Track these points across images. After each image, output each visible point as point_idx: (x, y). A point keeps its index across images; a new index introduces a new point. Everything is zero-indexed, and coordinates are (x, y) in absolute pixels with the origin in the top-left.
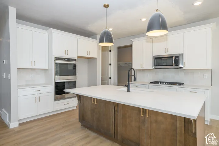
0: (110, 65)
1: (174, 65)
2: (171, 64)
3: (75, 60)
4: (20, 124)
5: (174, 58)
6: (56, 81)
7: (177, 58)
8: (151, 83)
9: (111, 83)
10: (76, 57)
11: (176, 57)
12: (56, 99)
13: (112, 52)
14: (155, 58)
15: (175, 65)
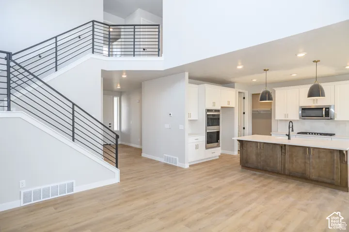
0: (244, 113)
1: (324, 116)
2: (321, 115)
3: (218, 111)
4: (190, 166)
5: (324, 109)
6: (208, 131)
7: (327, 110)
8: (298, 133)
9: (245, 134)
10: (219, 108)
11: (326, 108)
12: (207, 148)
13: (246, 100)
14: (303, 109)
15: (326, 116)
